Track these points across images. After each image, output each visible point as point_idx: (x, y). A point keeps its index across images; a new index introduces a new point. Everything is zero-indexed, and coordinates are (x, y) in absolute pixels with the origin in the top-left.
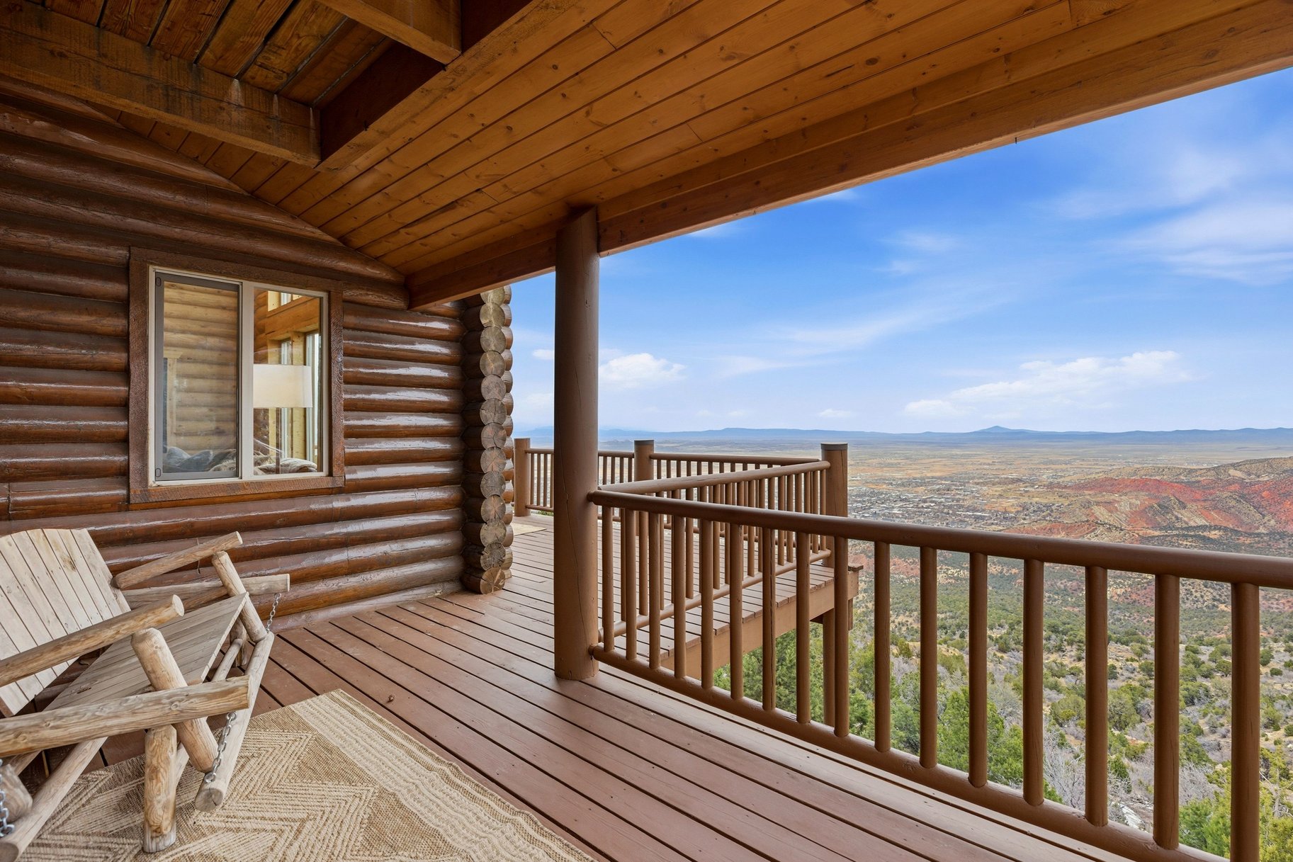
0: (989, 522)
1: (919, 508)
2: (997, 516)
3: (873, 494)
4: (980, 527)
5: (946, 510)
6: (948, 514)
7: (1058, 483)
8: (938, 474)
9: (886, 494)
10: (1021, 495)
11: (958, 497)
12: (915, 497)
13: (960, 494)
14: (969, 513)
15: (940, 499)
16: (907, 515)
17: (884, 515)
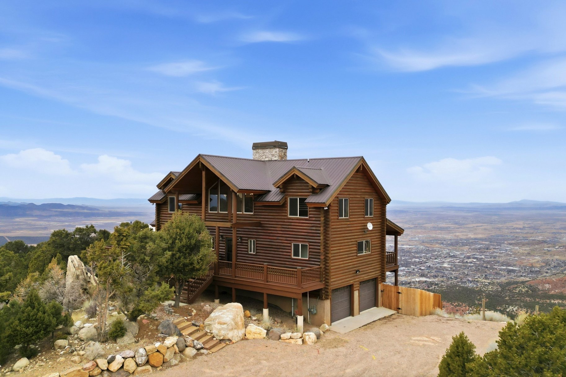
0: (519, 274)
2: (525, 270)
3: (428, 251)
4: (511, 278)
5: (485, 265)
6: (487, 268)
8: (480, 236)
9: (439, 252)
10: (545, 253)
11: (495, 254)
12: (461, 254)
13: (497, 252)
14: (503, 267)
15: (481, 256)
16: (454, 267)
17: (436, 268)
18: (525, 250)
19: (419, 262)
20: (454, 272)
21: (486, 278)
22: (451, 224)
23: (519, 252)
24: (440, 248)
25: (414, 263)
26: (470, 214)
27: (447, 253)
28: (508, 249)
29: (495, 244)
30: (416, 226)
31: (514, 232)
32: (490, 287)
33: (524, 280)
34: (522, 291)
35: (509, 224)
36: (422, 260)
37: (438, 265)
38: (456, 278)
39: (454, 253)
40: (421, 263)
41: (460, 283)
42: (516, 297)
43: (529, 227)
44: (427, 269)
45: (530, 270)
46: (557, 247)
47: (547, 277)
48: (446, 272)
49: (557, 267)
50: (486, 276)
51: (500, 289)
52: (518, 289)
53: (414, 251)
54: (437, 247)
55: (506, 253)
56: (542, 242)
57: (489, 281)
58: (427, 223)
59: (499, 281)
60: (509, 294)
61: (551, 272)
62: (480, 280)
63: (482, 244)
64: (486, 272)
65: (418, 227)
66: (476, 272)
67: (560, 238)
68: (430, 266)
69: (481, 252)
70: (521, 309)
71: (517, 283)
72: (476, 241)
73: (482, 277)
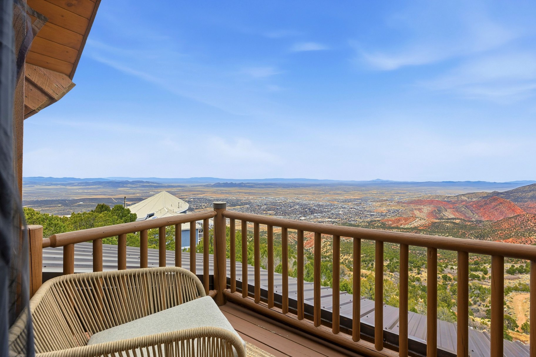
0: (376, 216)
1: (349, 211)
2: (379, 214)
3: (332, 205)
7: (401, 201)
9: (337, 206)
10: (388, 206)
12: (348, 207)
14: (368, 213)
16: (345, 214)
17: (336, 214)
18: (378, 204)
19: (327, 211)
22: (342, 192)
27: (341, 206)
30: (326, 193)
34: (379, 225)
35: (370, 192)
38: (346, 219)
43: (380, 193)
47: (389, 218)
48: (341, 216)
49: (394, 212)
51: (368, 224)
53: (324, 205)
54: (336, 203)
56: (386, 200)
57: (362, 220)
58: (331, 191)
59: (366, 220)
62: (358, 220)
64: (360, 216)
66: (356, 216)
71: (375, 221)
73: (358, 218)
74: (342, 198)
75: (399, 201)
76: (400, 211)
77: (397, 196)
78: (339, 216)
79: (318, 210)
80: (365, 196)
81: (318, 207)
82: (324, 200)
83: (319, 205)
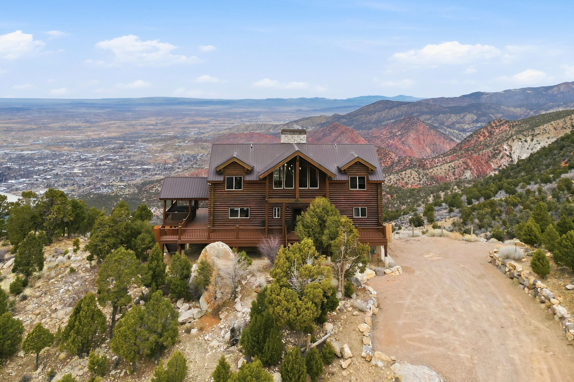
0: (153, 173)
1: (97, 166)
2: (159, 167)
3: (55, 156)
4: (147, 178)
5: (119, 166)
6: (122, 169)
7: (201, 138)
8: (114, 135)
9: (67, 155)
10: (176, 149)
11: (129, 153)
12: (94, 156)
13: (131, 151)
14: (138, 167)
15: (115, 156)
16: (87, 173)
17: (65, 175)
18: (159, 147)
19: (43, 170)
20: (86, 178)
21: (121, 181)
22: (82, 123)
23: (152, 150)
24: (70, 151)
25: (37, 172)
26: (102, 111)
27: (78, 156)
28: (142, 147)
29: (129, 142)
30: (40, 127)
31: (147, 129)
32: (127, 191)
33: (159, 179)
34: (158, 190)
35: (142, 121)
36: (47, 168)
37: (67, 171)
38: (89, 184)
39: (86, 155)
40: (46, 172)
41: (93, 190)
42: (153, 198)
43: (161, 123)
44: (53, 178)
45: (163, 167)
46: (187, 142)
47: (179, 173)
48: (77, 179)
49: (187, 161)
50: (121, 178)
51: (137, 191)
52: (154, 189)
53: (36, 157)
54: (65, 150)
55: (140, 151)
56: (174, 138)
57: (124, 184)
58: (53, 123)
59: (134, 182)
60: (146, 195)
61: (182, 167)
62: (115, 183)
63: (116, 143)
64: (121, 174)
65: (43, 128)
66: (110, 175)
67: (189, 133)
68: (57, 174)
69: (115, 152)
70: (159, 210)
71: (152, 182)
72: (110, 140)
73: (117, 180)
74: (80, 137)
75: (196, 138)
76: (198, 157)
77: (194, 128)
78: (72, 180)
79: (20, 170)
80: (132, 130)
81: (21, 162)
82: (34, 144)
83: (21, 157)
